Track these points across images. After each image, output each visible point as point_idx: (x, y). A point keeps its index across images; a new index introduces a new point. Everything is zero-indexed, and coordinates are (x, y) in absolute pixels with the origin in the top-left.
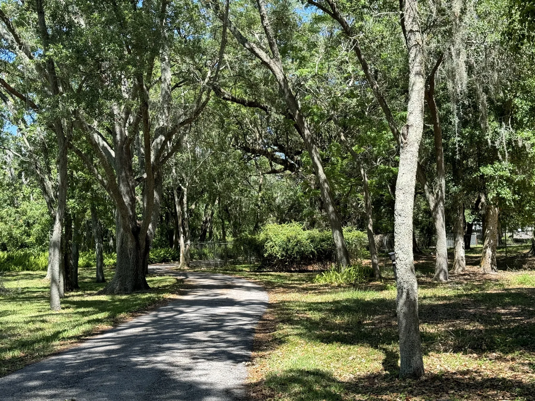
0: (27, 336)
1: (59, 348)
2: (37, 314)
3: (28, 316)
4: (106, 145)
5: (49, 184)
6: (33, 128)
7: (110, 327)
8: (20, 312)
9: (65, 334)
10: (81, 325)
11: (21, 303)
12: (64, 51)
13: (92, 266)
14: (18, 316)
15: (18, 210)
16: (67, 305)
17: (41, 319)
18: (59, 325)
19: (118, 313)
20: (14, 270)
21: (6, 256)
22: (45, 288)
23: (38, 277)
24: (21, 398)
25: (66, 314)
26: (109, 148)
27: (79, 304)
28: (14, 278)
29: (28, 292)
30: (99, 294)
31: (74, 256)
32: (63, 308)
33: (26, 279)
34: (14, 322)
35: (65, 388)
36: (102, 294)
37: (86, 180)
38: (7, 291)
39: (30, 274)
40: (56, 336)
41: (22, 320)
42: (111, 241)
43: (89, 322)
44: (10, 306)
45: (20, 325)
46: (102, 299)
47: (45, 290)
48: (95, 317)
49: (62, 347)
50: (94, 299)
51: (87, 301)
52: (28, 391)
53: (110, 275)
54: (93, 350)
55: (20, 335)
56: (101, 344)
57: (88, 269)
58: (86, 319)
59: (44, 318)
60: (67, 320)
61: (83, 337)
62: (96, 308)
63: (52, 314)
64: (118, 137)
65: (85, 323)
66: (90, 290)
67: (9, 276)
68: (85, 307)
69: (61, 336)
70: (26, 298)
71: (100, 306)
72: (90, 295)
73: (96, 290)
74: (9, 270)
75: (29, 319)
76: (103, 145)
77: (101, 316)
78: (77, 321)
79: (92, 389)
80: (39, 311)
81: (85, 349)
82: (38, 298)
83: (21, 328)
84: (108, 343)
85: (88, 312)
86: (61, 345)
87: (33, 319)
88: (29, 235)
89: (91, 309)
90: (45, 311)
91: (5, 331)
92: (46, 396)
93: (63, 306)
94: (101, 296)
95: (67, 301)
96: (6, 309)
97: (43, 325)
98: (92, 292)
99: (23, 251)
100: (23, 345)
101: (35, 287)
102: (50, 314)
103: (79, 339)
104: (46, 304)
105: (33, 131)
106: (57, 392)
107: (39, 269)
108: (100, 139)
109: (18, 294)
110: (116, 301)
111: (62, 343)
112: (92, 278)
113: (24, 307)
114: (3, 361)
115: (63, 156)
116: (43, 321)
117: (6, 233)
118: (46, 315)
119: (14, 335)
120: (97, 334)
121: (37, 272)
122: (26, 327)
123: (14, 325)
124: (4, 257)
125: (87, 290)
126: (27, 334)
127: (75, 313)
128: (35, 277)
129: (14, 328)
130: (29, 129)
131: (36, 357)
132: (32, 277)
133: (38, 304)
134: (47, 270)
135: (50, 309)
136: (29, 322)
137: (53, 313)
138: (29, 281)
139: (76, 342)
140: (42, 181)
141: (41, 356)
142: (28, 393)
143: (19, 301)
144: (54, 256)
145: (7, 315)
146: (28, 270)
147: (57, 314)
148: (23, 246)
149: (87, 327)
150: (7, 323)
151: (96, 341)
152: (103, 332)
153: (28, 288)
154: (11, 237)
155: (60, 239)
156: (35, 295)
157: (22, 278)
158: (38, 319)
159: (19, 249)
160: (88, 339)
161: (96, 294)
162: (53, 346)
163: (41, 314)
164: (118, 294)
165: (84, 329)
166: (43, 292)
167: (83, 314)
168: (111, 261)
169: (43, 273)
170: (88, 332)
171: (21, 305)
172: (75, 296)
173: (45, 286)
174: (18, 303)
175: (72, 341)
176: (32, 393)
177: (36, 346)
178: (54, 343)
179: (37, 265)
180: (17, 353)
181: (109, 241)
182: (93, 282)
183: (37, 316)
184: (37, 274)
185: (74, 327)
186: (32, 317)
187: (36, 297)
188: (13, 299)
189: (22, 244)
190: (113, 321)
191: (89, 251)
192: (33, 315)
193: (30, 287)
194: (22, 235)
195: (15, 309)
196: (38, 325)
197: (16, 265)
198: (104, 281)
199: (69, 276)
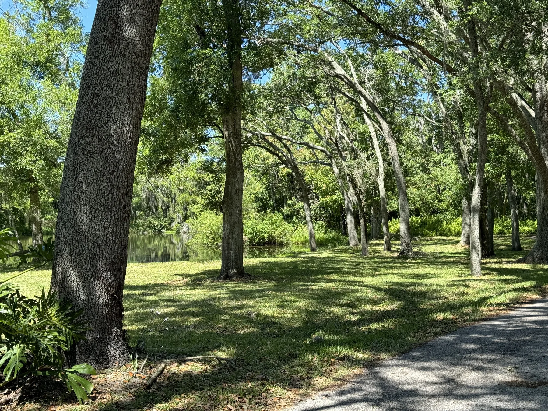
0: (453, 299)
1: (488, 313)
2: (458, 278)
3: (450, 279)
4: (524, 104)
5: (464, 149)
6: (452, 92)
7: (538, 297)
8: (441, 275)
9: (492, 301)
10: (508, 292)
11: (440, 267)
12: (489, 7)
13: (505, 234)
14: (440, 279)
15: (430, 176)
16: (487, 271)
17: (464, 284)
18: (483, 291)
19: (545, 283)
20: (427, 235)
21: (419, 221)
22: (460, 254)
23: (451, 243)
24: (461, 359)
25: (488, 280)
26: (527, 107)
27: (501, 271)
28: (429, 242)
29: (444, 256)
30: (519, 262)
31: (489, 222)
32: (484, 275)
33: (440, 244)
34: (438, 285)
35: (504, 354)
36: (522, 263)
37: (502, 142)
38: (424, 254)
39: (443, 240)
40: (482, 301)
41: (445, 283)
42: (525, 208)
43: (515, 290)
44: (431, 270)
45: (445, 288)
46: (522, 268)
47: (460, 256)
48: (520, 285)
49: (492, 313)
50: (513, 267)
51: (507, 268)
52: (467, 354)
53: (526, 243)
54: (525, 319)
55: (446, 298)
56: (532, 313)
57: (501, 236)
58: (511, 286)
59: (467, 283)
60: (491, 287)
61: (512, 305)
62: (519, 276)
63: (474, 280)
64: (538, 95)
65: (510, 291)
66: (507, 258)
67: (423, 240)
68: (507, 274)
69: (489, 302)
70: (444, 262)
71: (524, 275)
72: (509, 262)
73: (514, 258)
74: (423, 235)
75: (452, 283)
76: (522, 104)
77: (527, 284)
78: (502, 288)
79: (534, 359)
80: (460, 276)
81: (516, 317)
82: (456, 263)
83: (446, 291)
84: (540, 314)
85: (511, 280)
86: (491, 311)
87: (455, 283)
88: (440, 201)
89: (513, 277)
90: (466, 276)
91: (431, 293)
92: (487, 360)
93: (483, 272)
94: (521, 265)
95: (485, 267)
96: (427, 272)
97: (466, 290)
98: (511, 260)
99: (435, 217)
100: (452, 307)
101: (450, 252)
102: (472, 280)
103: (508, 306)
104: (465, 269)
105: (452, 95)
106: (497, 358)
107: (451, 235)
108: (518, 98)
109: (436, 258)
110: (539, 271)
111: (491, 308)
112: (507, 246)
113: (444, 271)
114: (435, 321)
115: (482, 118)
116: (466, 286)
117: (419, 199)
118: (467, 280)
119: (440, 298)
120: (526, 303)
121: (451, 238)
122: (451, 290)
123: (439, 288)
124: (417, 222)
125: (504, 258)
126: (453, 298)
127: (498, 280)
128: (449, 243)
129: (439, 291)
130: (448, 93)
131: (467, 321)
132: (446, 242)
133: (457, 269)
134: (460, 236)
135: (471, 275)
136: (453, 285)
137: (474, 278)
138: (443, 246)
139: (505, 309)
140: (458, 146)
141: (473, 320)
142: (468, 356)
143: (438, 265)
144: (474, 221)
145: (429, 278)
146: (441, 235)
147: (478, 280)
148: (435, 211)
149: (513, 295)
150: (431, 285)
151: (526, 310)
152: (532, 301)
153: (443, 253)
154: (423, 203)
155: (479, 204)
156: (452, 260)
157: (436, 243)
158: (460, 283)
159: (431, 214)
160: (517, 307)
161: (515, 262)
162: (482, 311)
163: (463, 278)
164: (540, 263)
165: (510, 296)
166: (459, 257)
167: (506, 281)
168: (526, 228)
169: (456, 239)
170: (516, 300)
171: (440, 269)
172: (493, 263)
173: (460, 251)
174: (438, 267)
175: (501, 308)
176: (472, 355)
177: (465, 310)
178: (483, 308)
179: (449, 230)
180: (448, 315)
181: (523, 207)
182: (509, 250)
183: (459, 281)
184: (451, 240)
185: (501, 294)
186: (454, 281)
187: (453, 262)
188: (431, 263)
189: (434, 209)
190: (541, 291)
191: (501, 217)
192: (455, 279)
193: (445, 252)
194: (434, 201)
195: (436, 272)
196: (462, 289)
197: (429, 229)
198: (520, 249)
199: (485, 242)
